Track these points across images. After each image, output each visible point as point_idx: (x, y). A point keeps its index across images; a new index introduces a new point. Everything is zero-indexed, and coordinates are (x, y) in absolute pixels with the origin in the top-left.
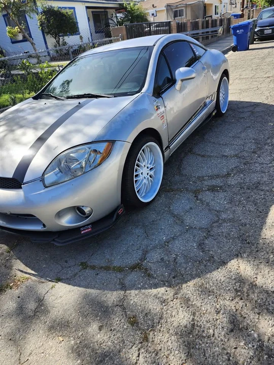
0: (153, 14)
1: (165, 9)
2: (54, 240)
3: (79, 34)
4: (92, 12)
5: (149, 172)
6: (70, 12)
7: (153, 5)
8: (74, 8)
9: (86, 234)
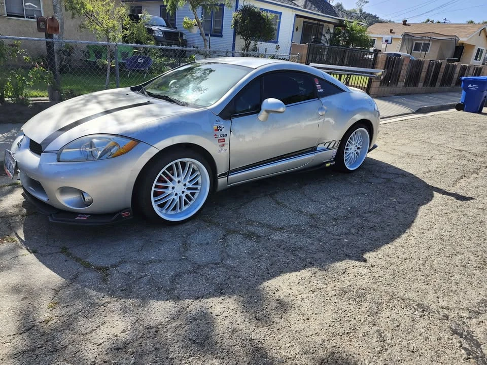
0: (387, 41)
1: (401, 37)
2: (51, 215)
3: (277, 42)
4: (304, 22)
5: (185, 190)
6: (271, 16)
7: (391, 30)
8: (281, 14)
9: (79, 221)
